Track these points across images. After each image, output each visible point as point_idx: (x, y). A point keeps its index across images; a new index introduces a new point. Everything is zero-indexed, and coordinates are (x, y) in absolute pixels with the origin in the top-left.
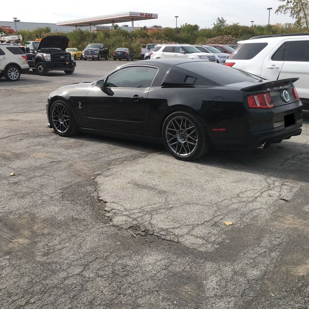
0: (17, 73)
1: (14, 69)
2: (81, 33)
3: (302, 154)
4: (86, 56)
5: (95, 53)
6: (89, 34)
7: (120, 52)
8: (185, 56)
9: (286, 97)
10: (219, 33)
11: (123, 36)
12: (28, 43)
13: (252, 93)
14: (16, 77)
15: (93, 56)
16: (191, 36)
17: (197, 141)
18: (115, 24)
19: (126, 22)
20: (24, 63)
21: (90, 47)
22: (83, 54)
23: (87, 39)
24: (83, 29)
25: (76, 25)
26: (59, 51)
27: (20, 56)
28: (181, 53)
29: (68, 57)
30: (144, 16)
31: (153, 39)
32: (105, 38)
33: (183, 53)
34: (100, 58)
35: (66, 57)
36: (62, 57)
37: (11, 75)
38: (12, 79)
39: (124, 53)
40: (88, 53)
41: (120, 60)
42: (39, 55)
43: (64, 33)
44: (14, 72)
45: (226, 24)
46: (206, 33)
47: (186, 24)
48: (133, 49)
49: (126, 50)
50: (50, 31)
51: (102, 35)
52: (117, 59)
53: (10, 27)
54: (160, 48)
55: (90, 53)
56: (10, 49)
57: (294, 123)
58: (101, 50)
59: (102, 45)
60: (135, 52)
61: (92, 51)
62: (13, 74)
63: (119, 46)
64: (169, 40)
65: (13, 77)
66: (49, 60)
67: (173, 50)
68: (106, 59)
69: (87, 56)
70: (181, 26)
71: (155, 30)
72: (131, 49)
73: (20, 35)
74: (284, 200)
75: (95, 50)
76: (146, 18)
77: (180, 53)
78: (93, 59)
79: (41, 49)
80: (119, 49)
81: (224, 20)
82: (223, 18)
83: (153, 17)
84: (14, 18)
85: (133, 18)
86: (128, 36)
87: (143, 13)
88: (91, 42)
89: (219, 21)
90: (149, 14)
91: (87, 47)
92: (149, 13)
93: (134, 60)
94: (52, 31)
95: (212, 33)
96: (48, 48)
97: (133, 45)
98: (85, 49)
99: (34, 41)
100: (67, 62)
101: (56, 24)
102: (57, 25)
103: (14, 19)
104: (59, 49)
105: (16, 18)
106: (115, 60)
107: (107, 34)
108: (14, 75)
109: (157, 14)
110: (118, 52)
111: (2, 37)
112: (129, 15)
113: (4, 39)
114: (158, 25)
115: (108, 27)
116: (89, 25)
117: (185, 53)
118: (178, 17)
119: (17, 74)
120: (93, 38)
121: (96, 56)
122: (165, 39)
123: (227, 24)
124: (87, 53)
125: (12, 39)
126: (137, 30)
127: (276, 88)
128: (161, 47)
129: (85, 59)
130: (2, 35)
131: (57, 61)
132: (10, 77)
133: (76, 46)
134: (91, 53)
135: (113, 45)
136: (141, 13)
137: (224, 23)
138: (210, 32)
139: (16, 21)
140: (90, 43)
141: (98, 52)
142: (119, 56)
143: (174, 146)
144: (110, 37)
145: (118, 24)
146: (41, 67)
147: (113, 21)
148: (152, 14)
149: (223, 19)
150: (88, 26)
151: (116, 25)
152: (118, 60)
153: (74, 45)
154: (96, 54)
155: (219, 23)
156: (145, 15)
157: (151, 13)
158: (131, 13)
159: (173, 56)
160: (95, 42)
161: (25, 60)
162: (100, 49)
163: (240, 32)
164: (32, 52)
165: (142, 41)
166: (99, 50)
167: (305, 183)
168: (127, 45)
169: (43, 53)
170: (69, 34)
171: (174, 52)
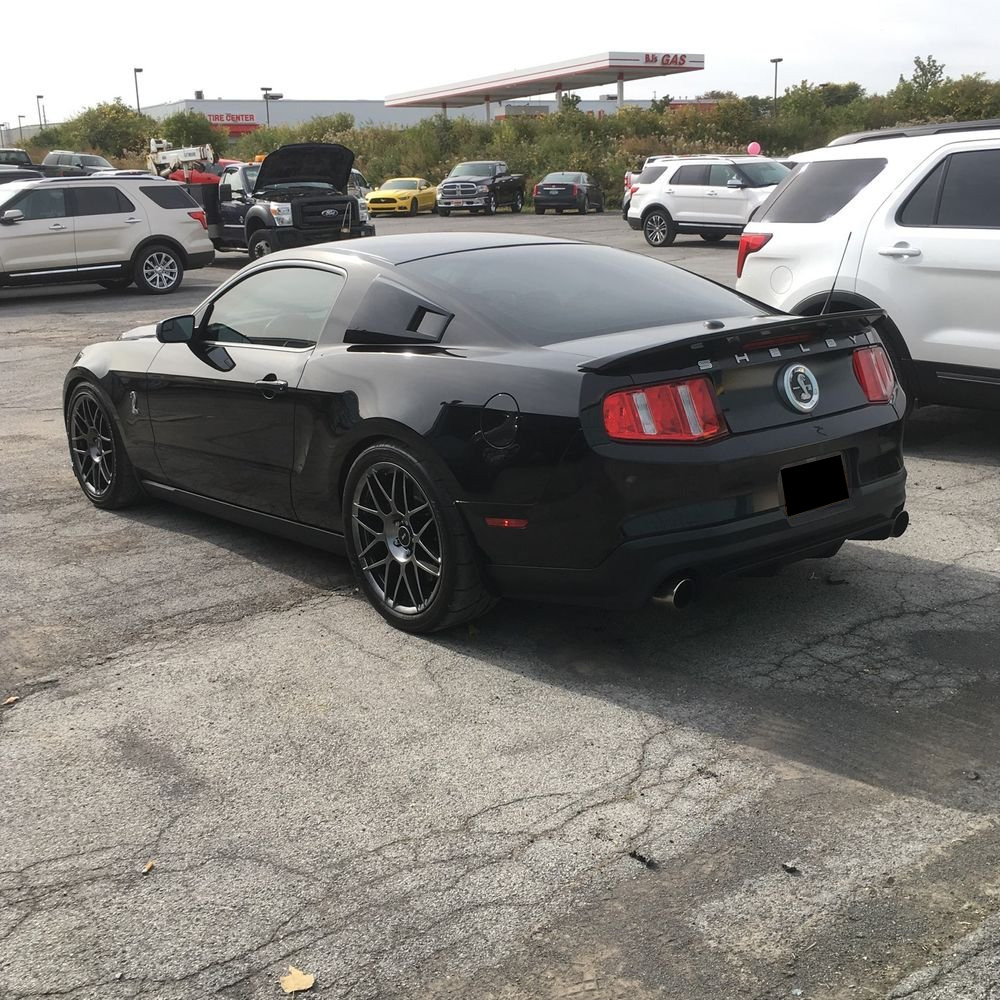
0: (171, 266)
1: (164, 255)
2: (446, 126)
3: (900, 614)
4: (446, 203)
5: (474, 191)
6: (468, 131)
7: (557, 185)
8: (743, 197)
9: (798, 393)
10: (911, 110)
11: (576, 133)
12: (232, 171)
13: (625, 380)
14: (169, 281)
15: (468, 203)
16: (811, 125)
17: (440, 560)
18: (563, 94)
19: (601, 84)
20: (195, 236)
21: (461, 172)
22: (439, 197)
23: (464, 147)
24: (454, 114)
25: (444, 103)
26: (323, 191)
27: (182, 213)
28: (732, 186)
29: (348, 212)
30: (658, 64)
31: (677, 137)
32: (518, 140)
33: (738, 186)
34: (493, 209)
35: (342, 212)
36: (329, 212)
37: (153, 273)
38: (157, 286)
39: (569, 188)
40: (455, 192)
41: (560, 212)
42: (259, 206)
43: (393, 129)
44: (164, 264)
45: (944, 77)
46: (865, 113)
47: (804, 82)
48: (604, 174)
49: (577, 179)
50: (349, 126)
51: (509, 132)
52: (546, 211)
53: (252, 117)
54: (661, 170)
55: (459, 194)
56: (150, 192)
57: (845, 495)
58: (497, 180)
59: (500, 166)
60: (612, 184)
61: (466, 185)
62: (160, 272)
63: (560, 165)
64: (730, 141)
65: (160, 280)
66: (289, 223)
67: (705, 177)
68: (516, 211)
69: (449, 203)
70: (787, 91)
71: (685, 109)
72: (596, 176)
73: (208, 146)
74: (642, 859)
75: (477, 183)
76: (664, 71)
77: (725, 188)
78: (474, 212)
79: (266, 189)
80: (553, 178)
81: (937, 64)
82: (933, 58)
83: (687, 64)
84: (263, 89)
85: (621, 71)
86: (592, 132)
87: (653, 55)
88: (472, 156)
89: (919, 70)
90: (676, 56)
91: (453, 173)
92: (675, 52)
93: (606, 210)
94: (356, 127)
95: (885, 111)
96: (286, 186)
97: (606, 160)
98: (444, 181)
99: (247, 164)
100: (346, 227)
101: (383, 102)
102: (386, 104)
103: (264, 92)
104: (326, 186)
105: (270, 89)
106: (540, 211)
107: (526, 126)
108: (164, 275)
109: (703, 55)
110: (550, 185)
111: (160, 153)
112: (607, 64)
113: (164, 158)
114: (724, 90)
115: (542, 104)
116: (482, 99)
117: (742, 187)
118: (780, 60)
119: (173, 270)
120: (482, 143)
121: (479, 202)
122: (718, 139)
123: (948, 78)
124: (449, 192)
125: (187, 159)
126: (626, 110)
127: (746, 357)
128: (666, 168)
129: (446, 212)
130: (160, 146)
131: (311, 224)
132: (149, 280)
133: (424, 170)
134: (463, 192)
135: (540, 164)
136: (647, 56)
137: (937, 75)
138: (879, 107)
139: (271, 97)
140: (469, 160)
141: (485, 189)
142: (555, 201)
143: (378, 573)
144: (536, 138)
145: (578, 92)
146: (264, 247)
147: (557, 84)
148: (684, 56)
149: (934, 61)
150: (481, 104)
151: (573, 96)
152: (554, 211)
153: (419, 165)
154: (480, 195)
155: (918, 77)
156: (660, 59)
157: (680, 52)
158: (613, 57)
159: (703, 197)
160: (487, 157)
161: (197, 225)
162: (494, 179)
163: (987, 105)
164: (238, 199)
165: (636, 147)
166: (490, 182)
167: (804, 767)
168: (584, 162)
169: (270, 200)
170: (409, 132)
171: (708, 184)
